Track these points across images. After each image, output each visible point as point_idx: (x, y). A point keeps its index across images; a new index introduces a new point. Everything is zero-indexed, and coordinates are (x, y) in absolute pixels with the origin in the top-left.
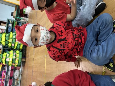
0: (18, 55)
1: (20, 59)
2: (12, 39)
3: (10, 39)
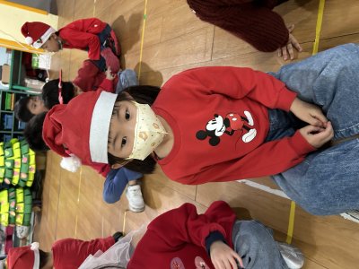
0: (21, 207)
2: (3, 170)
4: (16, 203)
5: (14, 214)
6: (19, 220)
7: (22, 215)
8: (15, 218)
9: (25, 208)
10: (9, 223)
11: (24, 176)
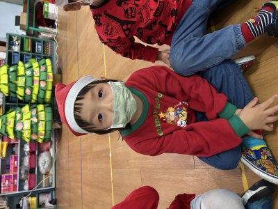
0: (42, 115)
1: (49, 124)
2: (24, 79)
3: (20, 78)
4: (37, 112)
5: (35, 120)
6: (41, 129)
7: (44, 122)
8: (37, 124)
9: (46, 116)
10: (32, 134)
11: (43, 85)
